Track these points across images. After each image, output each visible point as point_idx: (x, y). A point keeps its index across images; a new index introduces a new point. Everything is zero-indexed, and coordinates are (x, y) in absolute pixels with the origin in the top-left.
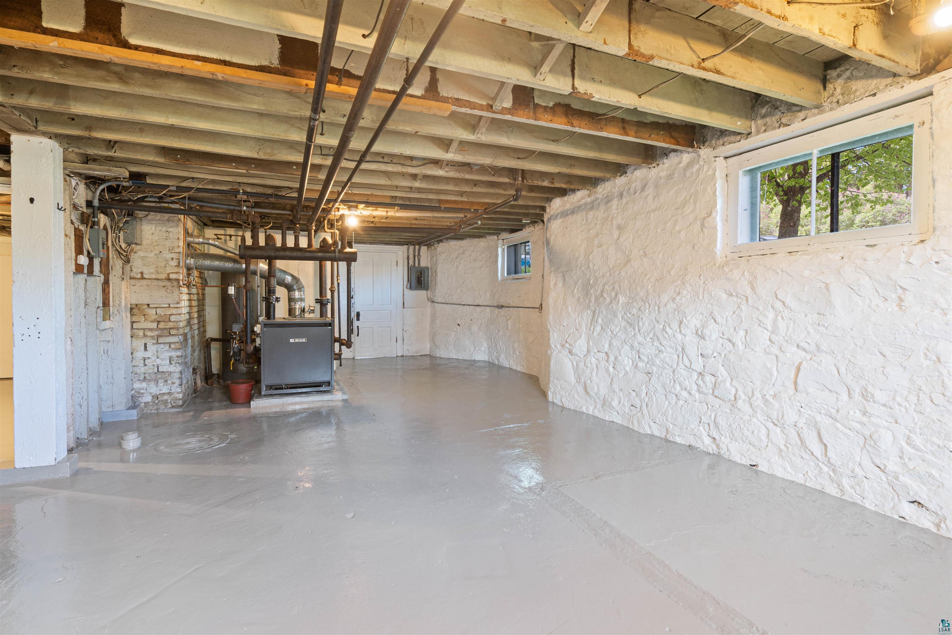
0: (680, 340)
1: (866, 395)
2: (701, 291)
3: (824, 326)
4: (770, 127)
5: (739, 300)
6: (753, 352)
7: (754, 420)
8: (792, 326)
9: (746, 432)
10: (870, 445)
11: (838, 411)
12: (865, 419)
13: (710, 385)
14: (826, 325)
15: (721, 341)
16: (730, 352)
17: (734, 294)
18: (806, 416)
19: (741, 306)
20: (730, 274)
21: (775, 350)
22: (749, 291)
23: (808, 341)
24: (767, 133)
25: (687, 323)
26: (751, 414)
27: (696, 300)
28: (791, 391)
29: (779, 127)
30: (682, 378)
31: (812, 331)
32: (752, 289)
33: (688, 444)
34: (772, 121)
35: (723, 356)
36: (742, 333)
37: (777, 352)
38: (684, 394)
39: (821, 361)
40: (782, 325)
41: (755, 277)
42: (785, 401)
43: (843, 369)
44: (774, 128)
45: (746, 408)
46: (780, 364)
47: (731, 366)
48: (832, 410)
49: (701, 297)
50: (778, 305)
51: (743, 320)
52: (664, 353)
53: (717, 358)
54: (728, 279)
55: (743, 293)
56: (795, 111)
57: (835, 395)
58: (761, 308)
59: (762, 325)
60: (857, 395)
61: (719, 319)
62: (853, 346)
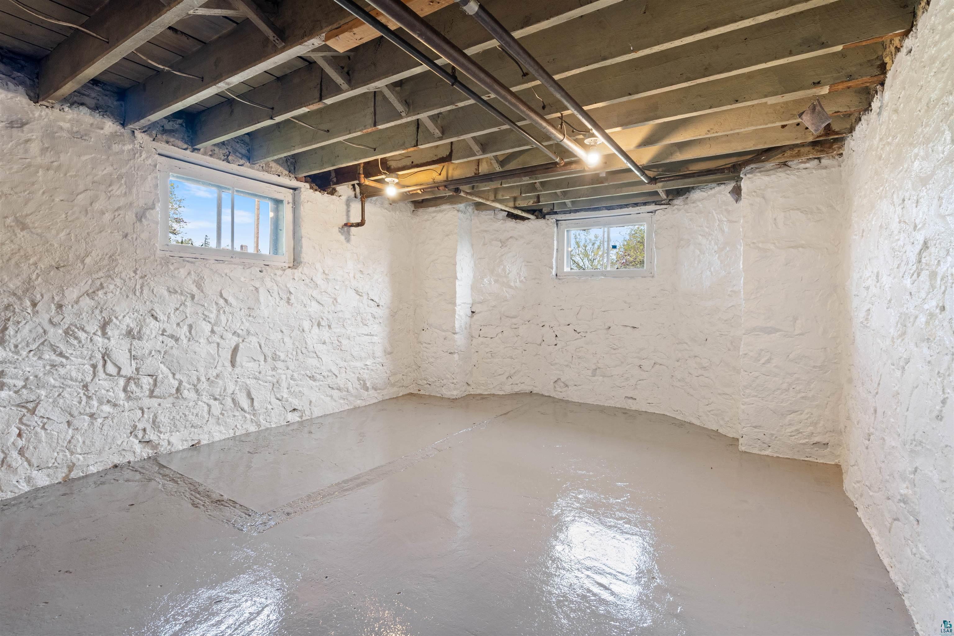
0: (100, 345)
1: (275, 358)
2: (138, 287)
3: (253, 316)
4: (216, 155)
5: (183, 298)
6: (197, 344)
7: (200, 403)
8: (231, 318)
9: (190, 417)
10: (276, 387)
11: (260, 373)
12: (274, 373)
13: (146, 387)
14: (255, 315)
15: (161, 338)
16: (172, 348)
17: (179, 291)
18: (240, 383)
19: (186, 303)
20: (176, 272)
21: (217, 339)
22: (195, 290)
23: (243, 328)
24: (212, 159)
25: (118, 323)
26: (196, 399)
27: (131, 296)
28: (230, 369)
29: (223, 161)
30: (103, 391)
31: (244, 321)
32: (199, 289)
33: (111, 465)
34: (219, 152)
35: (163, 353)
36: (185, 328)
37: (218, 340)
38: (107, 408)
39: (251, 341)
40: (223, 318)
41: (202, 278)
42: (227, 377)
43: (263, 345)
44: (220, 159)
45: (192, 395)
46: (220, 349)
47: (175, 361)
48: (257, 373)
49: (138, 294)
50: (221, 302)
51: (188, 315)
52: (68, 367)
53: (155, 357)
54: (173, 277)
55: (189, 292)
56: (237, 156)
57: (258, 363)
58: (206, 305)
59: (207, 319)
60: (269, 360)
61: (161, 316)
62: (268, 328)
